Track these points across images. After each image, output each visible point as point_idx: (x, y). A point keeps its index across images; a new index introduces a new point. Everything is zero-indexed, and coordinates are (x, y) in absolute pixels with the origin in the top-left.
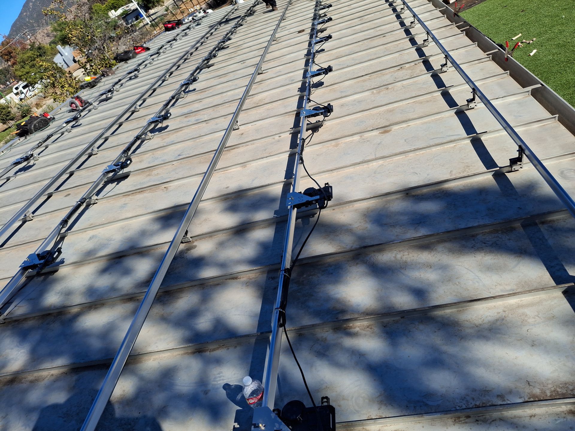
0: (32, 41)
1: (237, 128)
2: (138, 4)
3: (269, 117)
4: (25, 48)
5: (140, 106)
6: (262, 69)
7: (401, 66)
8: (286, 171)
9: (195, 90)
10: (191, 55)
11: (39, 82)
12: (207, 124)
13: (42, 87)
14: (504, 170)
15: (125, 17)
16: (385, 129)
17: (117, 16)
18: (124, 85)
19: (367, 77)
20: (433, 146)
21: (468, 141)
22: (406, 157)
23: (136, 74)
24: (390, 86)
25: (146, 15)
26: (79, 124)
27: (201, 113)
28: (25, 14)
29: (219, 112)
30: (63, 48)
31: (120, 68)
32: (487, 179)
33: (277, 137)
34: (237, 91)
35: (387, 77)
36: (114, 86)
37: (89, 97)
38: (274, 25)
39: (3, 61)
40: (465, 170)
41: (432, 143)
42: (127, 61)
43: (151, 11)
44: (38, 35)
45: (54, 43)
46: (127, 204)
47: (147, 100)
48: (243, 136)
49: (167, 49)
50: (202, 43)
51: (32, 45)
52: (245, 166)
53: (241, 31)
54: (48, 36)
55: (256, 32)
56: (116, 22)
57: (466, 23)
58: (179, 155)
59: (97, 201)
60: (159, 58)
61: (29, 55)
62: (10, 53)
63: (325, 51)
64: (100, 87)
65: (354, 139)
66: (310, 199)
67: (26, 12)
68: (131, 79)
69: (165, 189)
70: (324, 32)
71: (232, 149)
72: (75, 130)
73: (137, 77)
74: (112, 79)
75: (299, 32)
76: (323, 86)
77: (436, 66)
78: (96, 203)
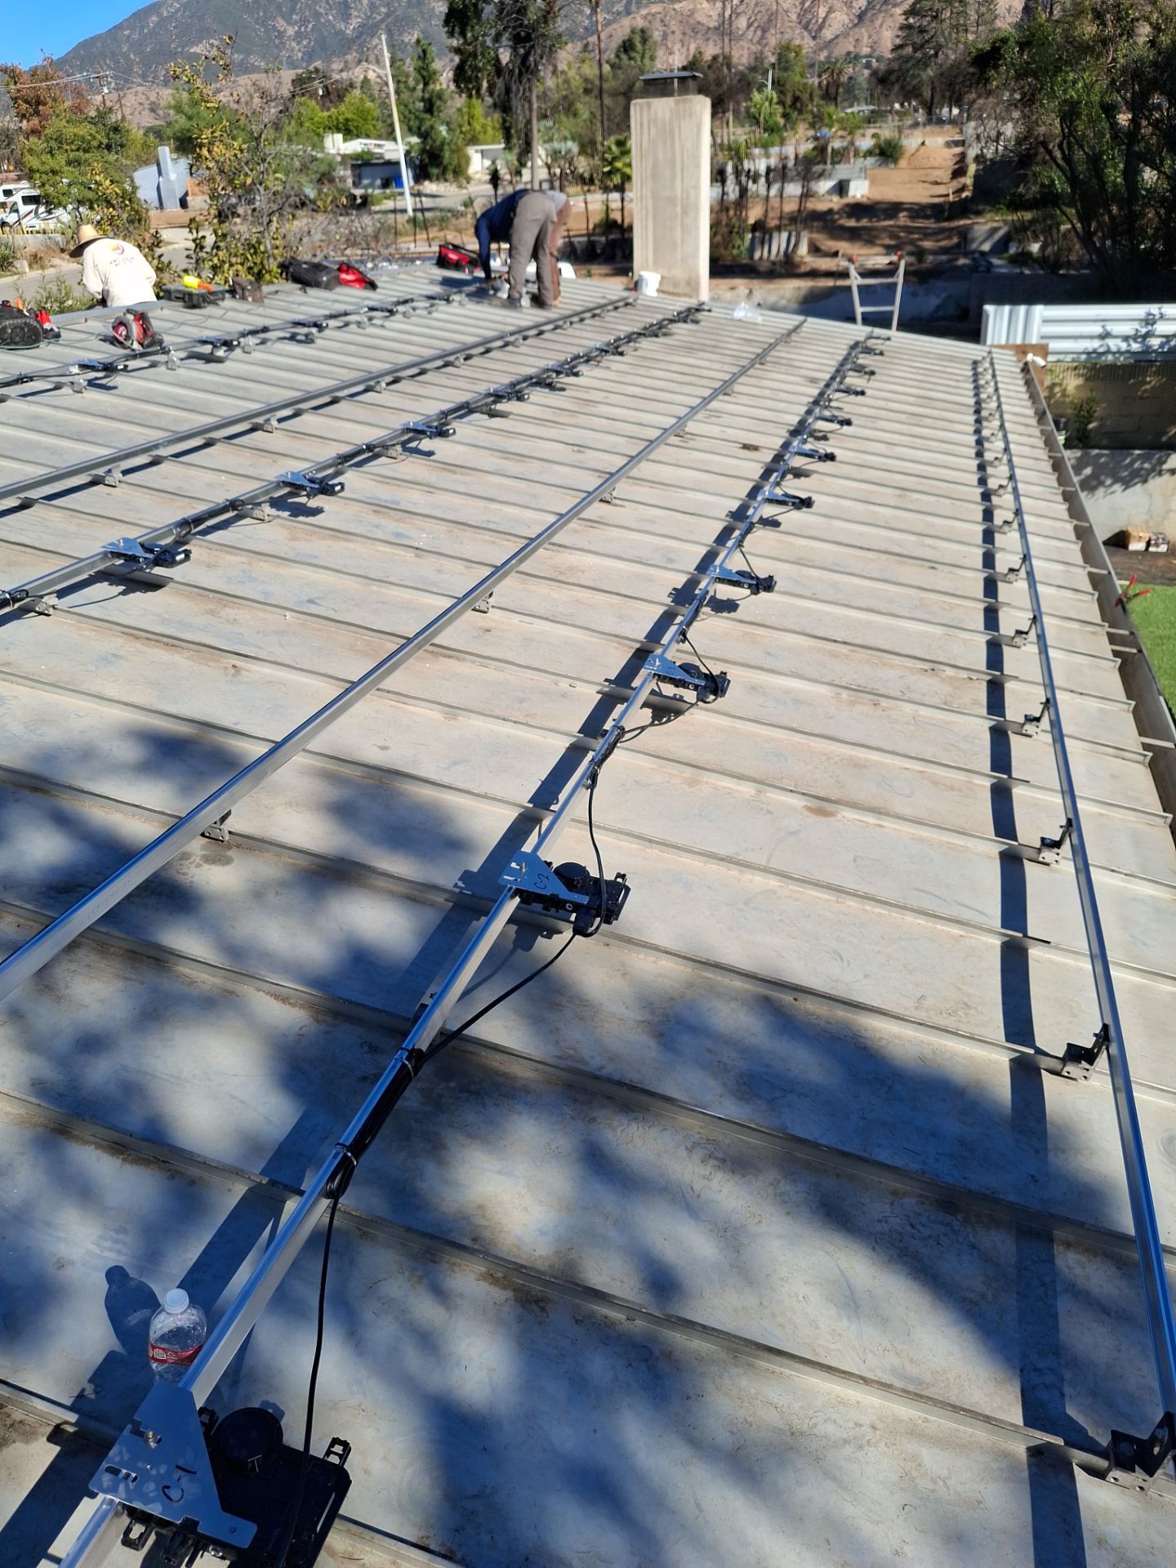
0: (109, 104)
1: (483, 608)
2: (407, 153)
3: (572, 625)
4: (81, 111)
5: (280, 421)
6: (615, 494)
7: (934, 665)
8: (544, 783)
9: (430, 454)
10: (466, 359)
11: (70, 207)
12: (418, 559)
13: (72, 224)
14: (1044, 1062)
15: (359, 166)
16: (822, 805)
17: (342, 152)
18: (269, 344)
19: (845, 649)
20: (913, 910)
21: (996, 943)
22: (838, 902)
23: (311, 333)
24: (884, 703)
25: (411, 188)
26: (110, 384)
27: (418, 522)
28: (127, 32)
29: (462, 543)
30: (172, 160)
31: (280, 296)
32: (995, 1063)
33: (564, 684)
34: (528, 513)
35: (890, 675)
36: (244, 335)
37: (171, 329)
38: (697, 393)
39: (13, 112)
40: (955, 1012)
41: (912, 902)
42: (308, 289)
43: (429, 187)
44: (129, 96)
45: (159, 134)
46: (121, 657)
47: (305, 417)
48: (488, 636)
49: (418, 312)
50: (507, 344)
51: (103, 115)
52: (454, 717)
53: (614, 366)
54: (153, 110)
55: (647, 391)
56: (331, 167)
57: (1132, 639)
58: (311, 601)
59: (51, 611)
60: (387, 324)
61: (81, 133)
62: (39, 102)
63: (782, 528)
64: (210, 317)
65: (740, 788)
66: (563, 892)
67: (133, 29)
68: (293, 338)
69: (232, 671)
70: (803, 479)
71: (444, 656)
72: (93, 395)
73: (312, 341)
74: (247, 312)
75: (746, 447)
76: (732, 615)
77: (1014, 712)
78: (48, 615)
